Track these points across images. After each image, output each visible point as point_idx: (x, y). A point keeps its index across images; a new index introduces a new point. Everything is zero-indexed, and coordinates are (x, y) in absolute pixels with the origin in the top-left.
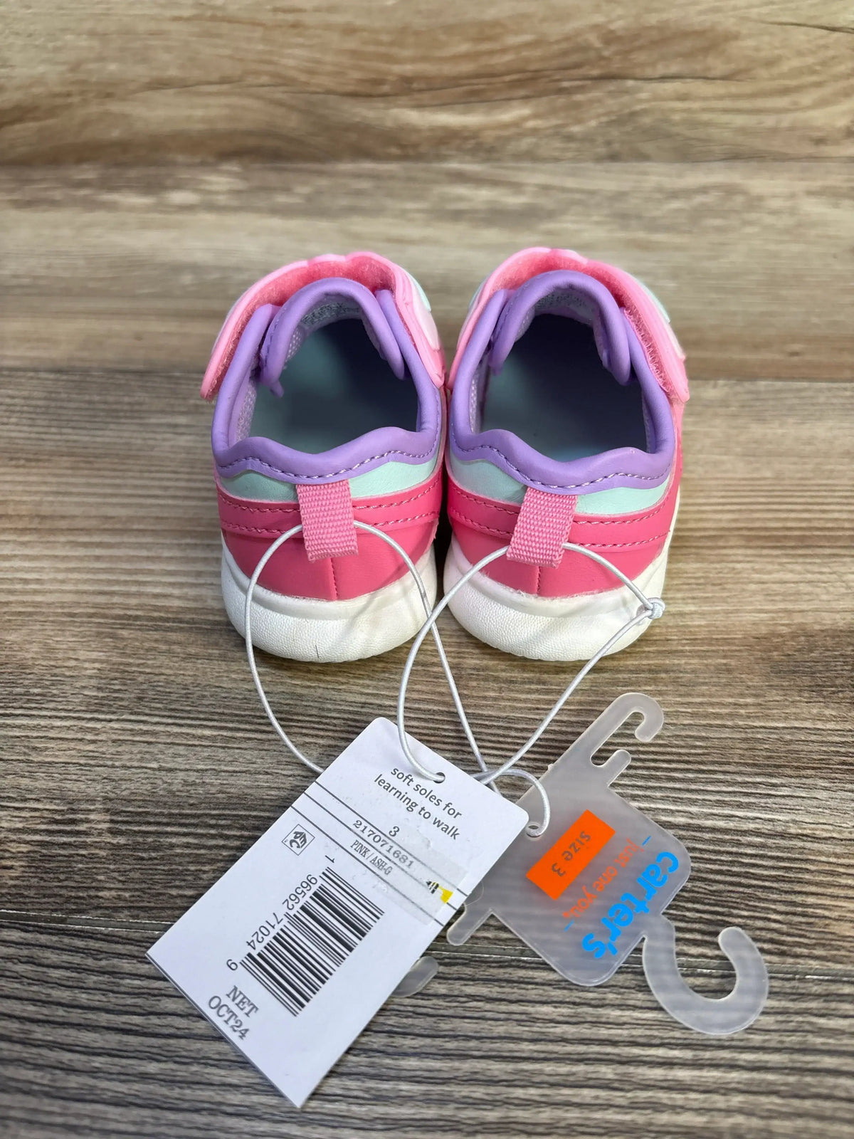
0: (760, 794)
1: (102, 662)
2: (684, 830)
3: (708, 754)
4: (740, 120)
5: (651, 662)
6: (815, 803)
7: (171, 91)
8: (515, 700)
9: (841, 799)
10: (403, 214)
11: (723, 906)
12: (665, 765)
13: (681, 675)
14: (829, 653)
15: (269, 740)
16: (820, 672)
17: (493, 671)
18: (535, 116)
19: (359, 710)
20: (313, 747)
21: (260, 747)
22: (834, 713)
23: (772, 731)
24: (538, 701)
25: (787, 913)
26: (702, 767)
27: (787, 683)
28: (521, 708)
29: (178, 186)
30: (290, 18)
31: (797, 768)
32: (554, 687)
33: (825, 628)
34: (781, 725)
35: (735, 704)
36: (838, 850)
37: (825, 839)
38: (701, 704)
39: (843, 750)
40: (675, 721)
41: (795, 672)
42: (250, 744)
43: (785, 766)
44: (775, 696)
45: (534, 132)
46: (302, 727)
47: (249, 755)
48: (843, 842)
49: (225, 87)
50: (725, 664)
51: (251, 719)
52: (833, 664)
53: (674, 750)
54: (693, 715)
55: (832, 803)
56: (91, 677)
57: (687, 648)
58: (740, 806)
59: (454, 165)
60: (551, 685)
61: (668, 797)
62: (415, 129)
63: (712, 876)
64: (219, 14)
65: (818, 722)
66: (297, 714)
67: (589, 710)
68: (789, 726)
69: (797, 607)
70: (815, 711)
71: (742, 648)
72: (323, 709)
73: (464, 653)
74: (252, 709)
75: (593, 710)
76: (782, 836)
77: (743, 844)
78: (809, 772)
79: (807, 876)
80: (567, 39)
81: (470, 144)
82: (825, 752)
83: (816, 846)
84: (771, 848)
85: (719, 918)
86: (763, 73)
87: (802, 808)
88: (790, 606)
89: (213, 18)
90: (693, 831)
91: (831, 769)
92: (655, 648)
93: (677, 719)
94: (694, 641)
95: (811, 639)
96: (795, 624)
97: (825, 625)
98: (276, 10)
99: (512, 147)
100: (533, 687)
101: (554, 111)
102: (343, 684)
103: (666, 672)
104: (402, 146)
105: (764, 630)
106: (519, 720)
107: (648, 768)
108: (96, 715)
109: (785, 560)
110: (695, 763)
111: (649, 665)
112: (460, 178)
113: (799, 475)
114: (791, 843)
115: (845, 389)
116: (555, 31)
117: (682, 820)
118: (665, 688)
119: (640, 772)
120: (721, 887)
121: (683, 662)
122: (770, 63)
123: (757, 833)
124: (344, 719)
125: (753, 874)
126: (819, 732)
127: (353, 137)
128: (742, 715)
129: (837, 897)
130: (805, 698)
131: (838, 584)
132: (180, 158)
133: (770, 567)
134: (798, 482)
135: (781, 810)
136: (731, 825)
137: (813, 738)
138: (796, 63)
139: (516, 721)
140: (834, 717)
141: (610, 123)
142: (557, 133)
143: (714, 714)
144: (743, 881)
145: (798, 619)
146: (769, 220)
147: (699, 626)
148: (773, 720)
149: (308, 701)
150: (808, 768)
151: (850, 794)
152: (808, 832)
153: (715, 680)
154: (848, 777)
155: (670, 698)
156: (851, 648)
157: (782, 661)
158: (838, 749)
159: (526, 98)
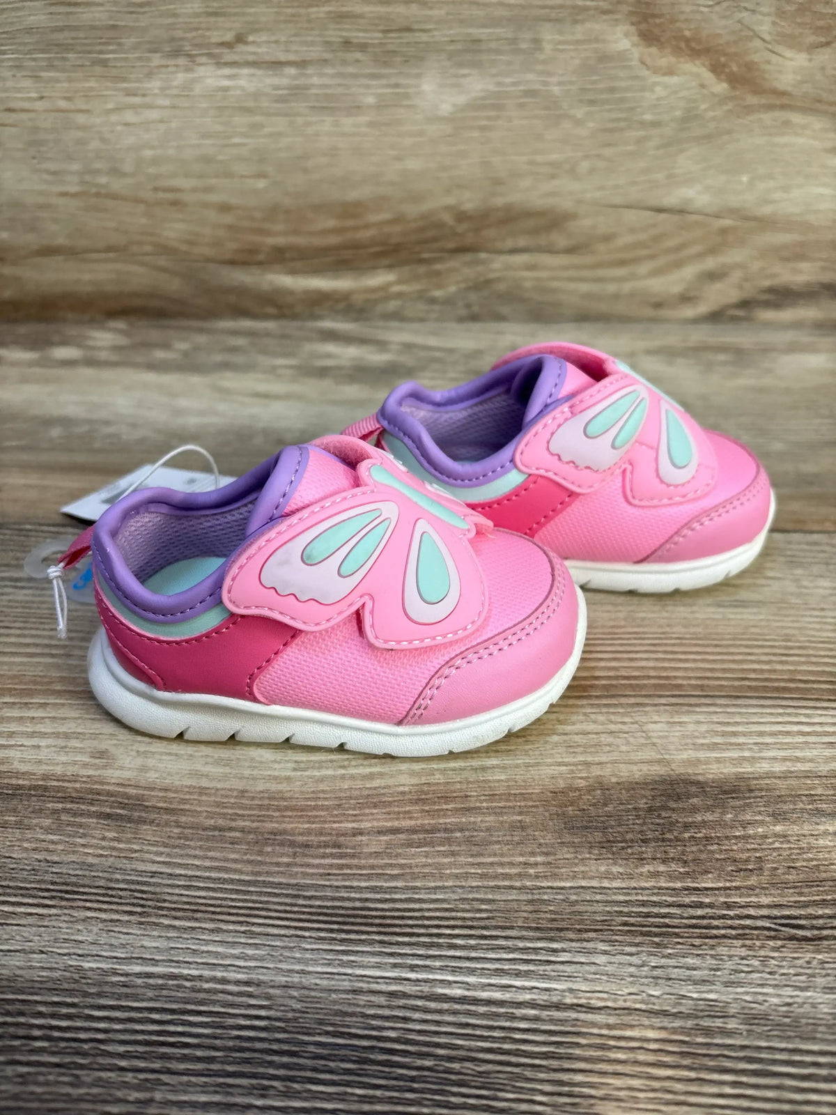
0: (540, 961)
2: (459, 1003)
3: (493, 918)
4: (584, 287)
5: (448, 821)
6: (593, 969)
7: (60, 258)
8: (308, 865)
9: (620, 964)
10: (273, 370)
11: (489, 1089)
12: (448, 931)
13: (475, 834)
14: (622, 807)
15: (50, 916)
16: (612, 827)
17: (291, 835)
18: (400, 282)
19: (148, 879)
20: (94, 922)
21: (40, 923)
22: (621, 870)
23: (559, 891)
24: (331, 866)
25: (552, 1094)
26: (486, 933)
27: (579, 840)
28: (313, 874)
29: (65, 343)
30: (170, 196)
31: (580, 931)
32: (348, 851)
33: (622, 780)
34: (568, 885)
35: (525, 864)
36: (612, 1020)
37: (600, 1008)
38: (492, 864)
39: (626, 910)
40: (464, 884)
41: (587, 827)
42: (30, 920)
43: (567, 929)
44: (566, 853)
45: (400, 295)
46: (86, 900)
47: (26, 932)
48: (617, 1012)
49: (111, 255)
50: (520, 821)
51: (35, 892)
52: (625, 818)
53: (459, 914)
54: (483, 876)
55: (609, 969)
57: (485, 804)
58: (518, 974)
59: (328, 324)
60: (347, 848)
61: (447, 966)
62: (290, 292)
63: (481, 1056)
64: (103, 191)
65: (605, 881)
66: (84, 886)
67: (380, 874)
68: (576, 885)
69: (597, 759)
70: (603, 869)
71: (538, 803)
72: (111, 880)
73: (264, 816)
74: (39, 882)
75: (383, 874)
76: (558, 1006)
77: (516, 1018)
78: (592, 935)
79: (577, 1052)
80: (423, 217)
81: (341, 306)
82: (609, 912)
83: (589, 1017)
84: (544, 1020)
85: (484, 1102)
86: (601, 247)
87: (581, 975)
88: (590, 759)
89: (98, 195)
90: (469, 1004)
91: (612, 930)
92: (454, 806)
93: (466, 881)
94: (492, 797)
95: (607, 792)
96: (592, 777)
97: (621, 777)
98: (156, 189)
99: (380, 308)
100: (329, 851)
101: (416, 278)
102: (136, 851)
103: (461, 830)
104: (279, 307)
105: (561, 784)
106: (309, 887)
107: (431, 935)
109: (589, 710)
110: (478, 928)
111: (445, 823)
112: (332, 336)
113: (612, 623)
114: (566, 1014)
116: (412, 210)
117: (457, 992)
118: (457, 848)
119: (422, 939)
120: (490, 1067)
121: (480, 819)
122: (607, 238)
123: (532, 1005)
124: (131, 890)
125: (523, 1051)
126: (604, 891)
127: (232, 298)
128: (530, 875)
129: (603, 1073)
130: (594, 855)
131: (639, 734)
132: (70, 315)
134: (610, 630)
135: (557, 978)
136: (507, 996)
137: (598, 897)
138: (629, 239)
139: (305, 889)
140: (622, 874)
141: (469, 289)
142: (421, 296)
143: (502, 874)
144: (514, 1059)
145: (596, 771)
147: (499, 781)
148: (562, 880)
149: (98, 871)
150: (590, 930)
151: (628, 957)
152: (583, 1001)
153: (509, 838)
154: (628, 939)
155: (462, 859)
156: (645, 801)
157: (576, 816)
158: (621, 909)
159: (390, 267)
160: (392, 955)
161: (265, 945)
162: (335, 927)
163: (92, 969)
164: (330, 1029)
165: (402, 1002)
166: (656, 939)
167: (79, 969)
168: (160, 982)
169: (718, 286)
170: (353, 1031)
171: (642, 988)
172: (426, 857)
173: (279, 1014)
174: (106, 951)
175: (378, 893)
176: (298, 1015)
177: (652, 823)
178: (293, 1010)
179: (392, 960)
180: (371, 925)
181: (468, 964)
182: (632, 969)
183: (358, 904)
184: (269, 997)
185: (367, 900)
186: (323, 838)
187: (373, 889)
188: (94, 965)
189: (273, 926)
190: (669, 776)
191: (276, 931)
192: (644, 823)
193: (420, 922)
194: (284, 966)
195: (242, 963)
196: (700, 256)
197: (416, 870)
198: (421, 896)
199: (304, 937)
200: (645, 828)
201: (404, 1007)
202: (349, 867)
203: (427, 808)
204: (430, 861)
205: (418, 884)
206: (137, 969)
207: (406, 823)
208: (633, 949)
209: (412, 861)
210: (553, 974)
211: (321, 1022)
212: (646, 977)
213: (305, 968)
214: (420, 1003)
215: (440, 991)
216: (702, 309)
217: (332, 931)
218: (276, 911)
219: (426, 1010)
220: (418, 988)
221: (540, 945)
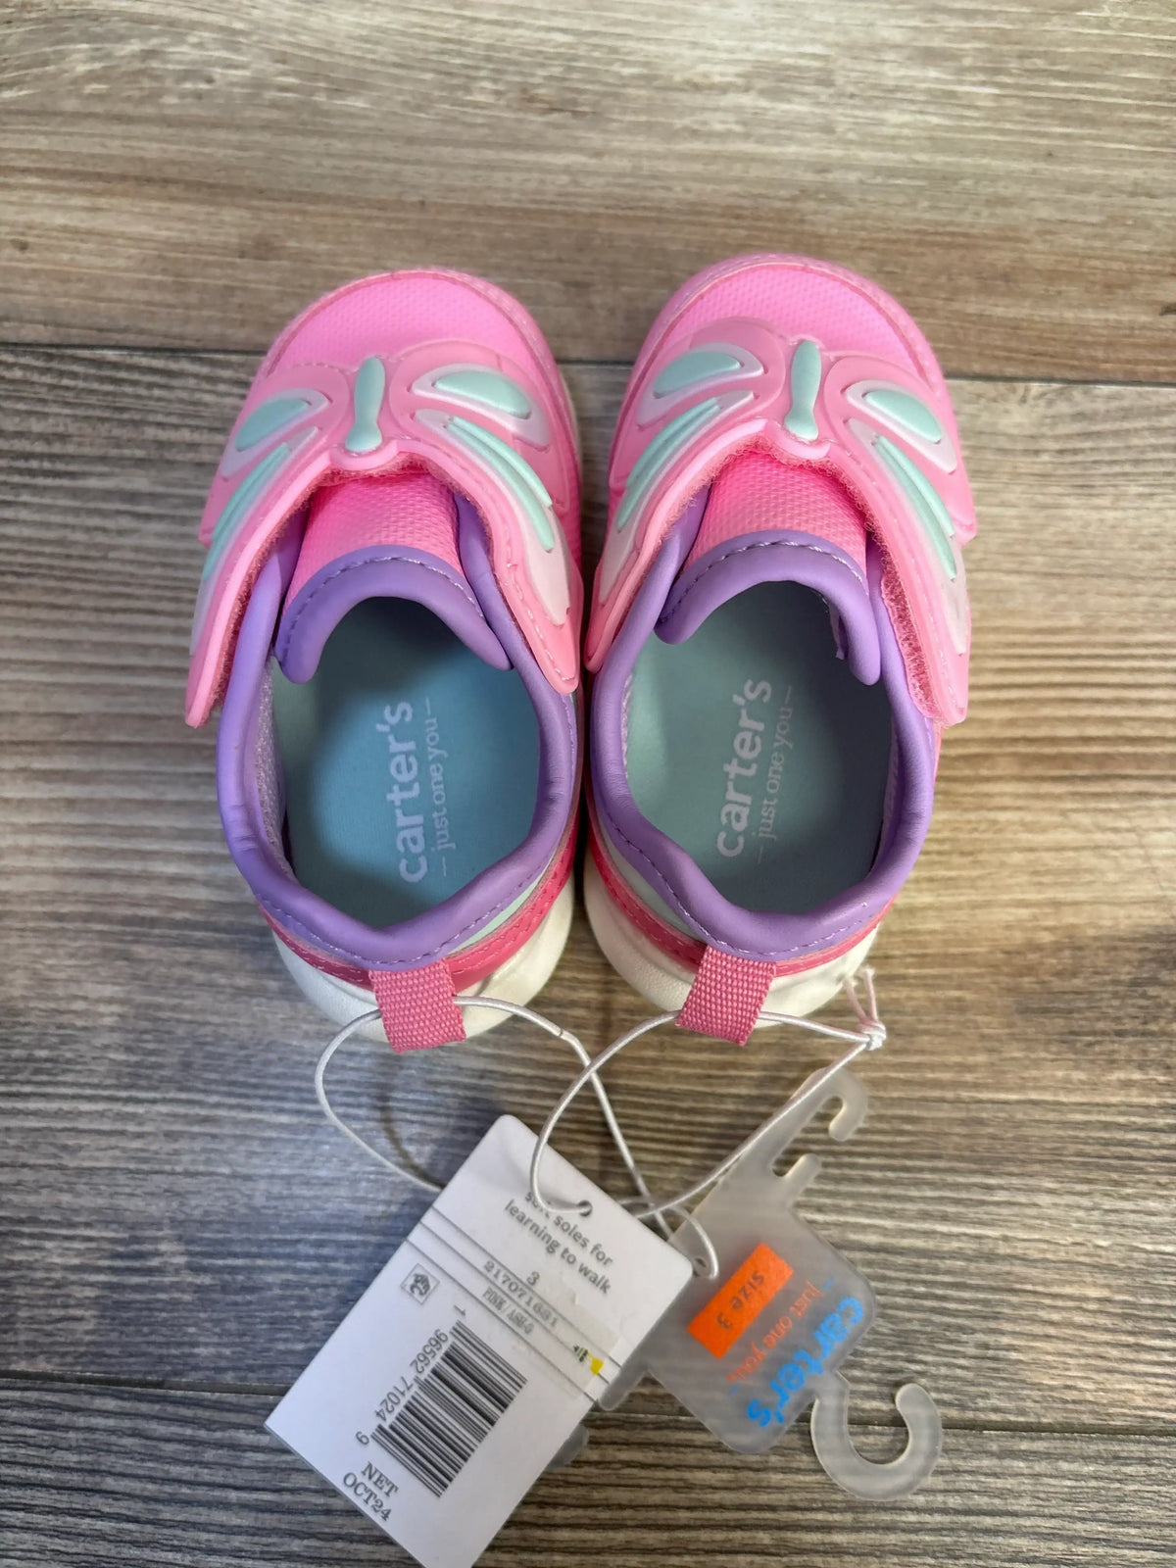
1: (122, 1002)
3: (916, 1143)
13: (898, 1018)
14: (1097, 979)
24: (711, 1064)
33: (1100, 933)
34: (1013, 1097)
39: (1082, 1134)
56: (112, 1029)
57: (912, 971)
71: (983, 970)
88: (1061, 895)
94: (922, 959)
96: (1062, 927)
105: (1018, 937)
108: (134, 1093)
133: (1047, 818)
137: (1050, 1116)
145: (1069, 918)
147: (932, 932)
156: (1127, 969)
182: (1080, 1214)
208: (1085, 1188)
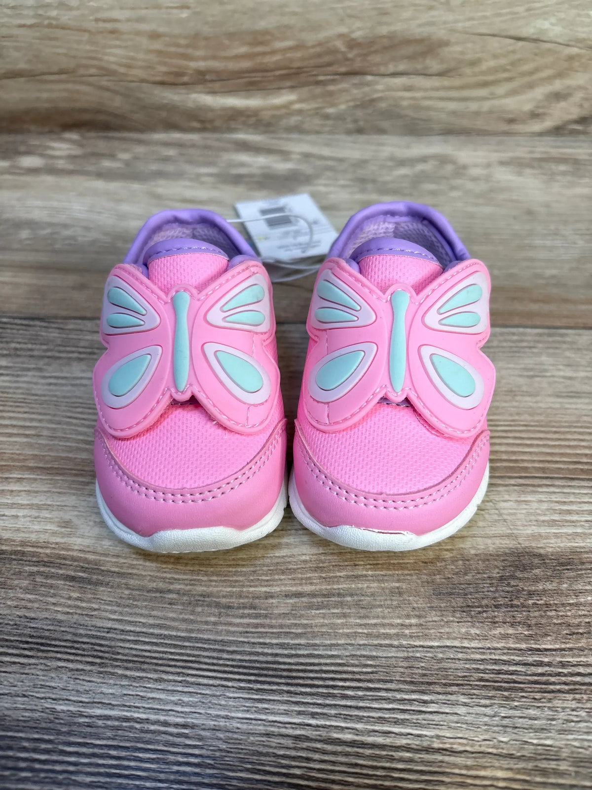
0: (414, 711)
2: (350, 746)
3: (376, 672)
4: (452, 106)
5: (340, 586)
6: (455, 718)
7: (22, 79)
8: (231, 624)
9: (477, 714)
12: (341, 684)
13: (363, 598)
14: (479, 576)
15: (30, 664)
16: (471, 593)
17: (216, 597)
18: (301, 101)
19: (105, 634)
20: (64, 671)
21: (22, 671)
22: (478, 632)
23: (428, 649)
24: (248, 625)
26: (371, 685)
27: (445, 604)
28: (234, 632)
29: (28, 153)
30: (109, 26)
31: (445, 685)
32: (262, 612)
33: (479, 552)
34: (436, 644)
35: (402, 625)
36: (469, 762)
38: (375, 625)
39: (482, 667)
40: (353, 642)
41: (451, 594)
42: (14, 668)
43: (435, 683)
44: (433, 617)
45: (300, 112)
46: (57, 652)
47: (11, 678)
48: (474, 755)
49: (63, 77)
50: (398, 588)
51: (17, 644)
52: (481, 586)
53: (350, 669)
54: (368, 635)
55: (469, 718)
57: (370, 573)
58: (397, 722)
59: (241, 136)
60: (261, 609)
61: (340, 714)
62: (210, 109)
64: (54, 23)
65: (465, 641)
66: (55, 639)
67: (287, 633)
68: (442, 644)
70: (463, 630)
72: (75, 635)
73: (195, 580)
74: (20, 635)
75: (290, 633)
76: (428, 750)
77: (395, 760)
78: (455, 689)
80: (320, 44)
81: (252, 120)
82: (468, 669)
83: (452, 759)
84: (417, 762)
86: (468, 71)
87: (445, 723)
89: (50, 26)
90: (359, 747)
91: (471, 685)
92: (345, 573)
93: (355, 639)
95: (467, 563)
96: (456, 549)
97: (479, 549)
98: (97, 20)
99: (284, 122)
100: (246, 611)
101: (314, 97)
102: (95, 610)
103: (352, 595)
104: (202, 122)
105: (431, 555)
106: (231, 643)
107: (327, 687)
110: (365, 681)
111: (339, 589)
112: (245, 147)
114: (433, 757)
115: (514, 334)
116: (311, 38)
117: (348, 737)
118: (349, 611)
119: (320, 690)
121: (366, 585)
122: (473, 63)
123: (407, 748)
124: (92, 644)
126: (465, 650)
127: (164, 114)
128: (406, 636)
130: (457, 618)
131: (493, 511)
132: (33, 128)
135: (428, 726)
136: (388, 741)
137: (460, 656)
138: (492, 63)
139: (228, 644)
140: (478, 635)
141: (356, 107)
142: (317, 112)
143: (384, 634)
145: (459, 545)
146: (470, 185)
148: (431, 639)
149: (65, 626)
150: (454, 685)
151: (483, 709)
152: (447, 746)
153: (389, 602)
154: (484, 693)
155: (352, 620)
156: (497, 570)
157: (443, 584)
158: (478, 666)
159: (292, 88)
160: (297, 703)
161: (197, 693)
162: (252, 678)
163: (63, 712)
164: (249, 766)
165: (305, 745)
166: (506, 693)
167: (53, 711)
168: (116, 723)
169: (563, 104)
170: (267, 768)
171: (494, 735)
172: (324, 618)
173: (209, 753)
174: (73, 696)
175: (286, 649)
176: (224, 754)
177: (503, 591)
178: (221, 750)
179: (297, 708)
180: (281, 677)
181: (356, 713)
182: (486, 719)
183: (270, 659)
184: (201, 738)
185: (277, 655)
186: (242, 601)
187: (282, 646)
188: (65, 708)
189: (204, 677)
190: (517, 548)
191: (205, 681)
192: (497, 591)
193: (319, 675)
194: (213, 712)
195: (179, 709)
196: (549, 79)
197: (316, 630)
198: (320, 653)
199: (228, 687)
200: (497, 595)
201: (307, 749)
202: (263, 626)
203: (324, 575)
204: (326, 621)
205: (317, 642)
206: (98, 712)
207: (308, 588)
208: (488, 702)
209: (313, 622)
210: (424, 722)
211: (242, 760)
212: (497, 726)
213: (229, 714)
214: (319, 745)
215: (335, 736)
216: (548, 124)
217: (249, 681)
218: (206, 664)
219: (324, 752)
220: (318, 733)
221: (414, 697)
